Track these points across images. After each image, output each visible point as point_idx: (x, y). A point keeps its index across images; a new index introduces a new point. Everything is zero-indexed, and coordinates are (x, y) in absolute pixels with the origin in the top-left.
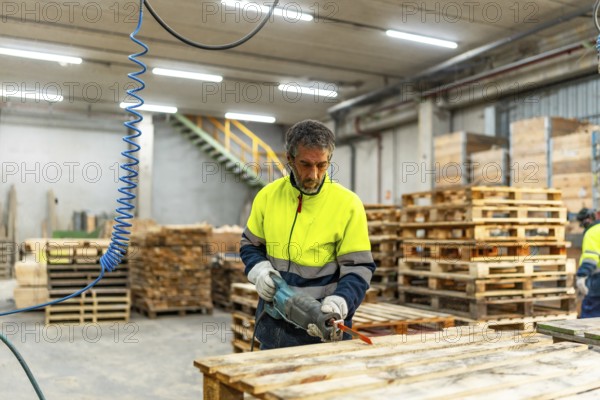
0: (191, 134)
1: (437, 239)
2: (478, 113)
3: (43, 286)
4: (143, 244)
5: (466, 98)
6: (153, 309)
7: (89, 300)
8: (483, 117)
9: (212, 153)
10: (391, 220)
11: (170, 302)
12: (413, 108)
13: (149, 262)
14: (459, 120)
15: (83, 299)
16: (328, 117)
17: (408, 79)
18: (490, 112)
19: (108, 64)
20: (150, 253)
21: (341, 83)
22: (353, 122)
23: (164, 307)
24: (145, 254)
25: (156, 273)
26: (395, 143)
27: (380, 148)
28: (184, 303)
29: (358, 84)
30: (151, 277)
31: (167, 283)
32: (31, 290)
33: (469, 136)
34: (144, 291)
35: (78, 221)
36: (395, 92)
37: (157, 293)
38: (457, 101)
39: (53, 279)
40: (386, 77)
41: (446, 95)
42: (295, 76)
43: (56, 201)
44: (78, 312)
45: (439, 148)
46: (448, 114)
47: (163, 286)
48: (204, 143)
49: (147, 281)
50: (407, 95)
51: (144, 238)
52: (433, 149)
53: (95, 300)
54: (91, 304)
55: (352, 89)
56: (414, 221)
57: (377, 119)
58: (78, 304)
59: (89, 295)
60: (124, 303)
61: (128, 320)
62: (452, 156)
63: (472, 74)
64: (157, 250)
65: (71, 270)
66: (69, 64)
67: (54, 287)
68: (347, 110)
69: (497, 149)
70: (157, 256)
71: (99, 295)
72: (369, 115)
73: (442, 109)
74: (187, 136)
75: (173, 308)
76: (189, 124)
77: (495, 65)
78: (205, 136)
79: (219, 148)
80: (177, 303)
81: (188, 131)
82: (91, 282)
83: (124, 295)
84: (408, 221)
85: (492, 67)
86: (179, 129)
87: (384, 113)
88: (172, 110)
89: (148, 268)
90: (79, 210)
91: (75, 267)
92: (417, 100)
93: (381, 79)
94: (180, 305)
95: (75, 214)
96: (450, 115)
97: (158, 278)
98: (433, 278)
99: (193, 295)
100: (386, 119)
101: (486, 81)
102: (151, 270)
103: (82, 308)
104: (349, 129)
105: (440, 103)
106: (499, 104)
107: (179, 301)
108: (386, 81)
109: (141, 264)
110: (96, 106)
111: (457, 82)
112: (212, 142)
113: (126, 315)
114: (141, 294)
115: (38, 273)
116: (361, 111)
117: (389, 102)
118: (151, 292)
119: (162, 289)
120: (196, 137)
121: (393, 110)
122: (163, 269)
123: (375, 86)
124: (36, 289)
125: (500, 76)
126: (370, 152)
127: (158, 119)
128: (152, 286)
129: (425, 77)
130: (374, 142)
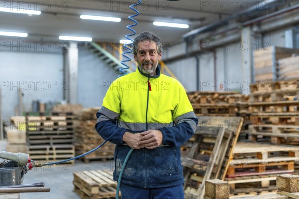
0: (99, 54)
1: (276, 112)
2: (280, 34)
3: (24, 144)
4: (80, 118)
5: (273, 25)
6: (87, 157)
7: (51, 152)
8: (284, 37)
9: (111, 65)
10: (242, 101)
11: (97, 153)
12: (237, 33)
13: (84, 129)
14: (267, 39)
15: (48, 151)
16: (182, 40)
17: (235, 16)
18: (288, 34)
19: (55, 14)
20: (85, 124)
21: (192, 20)
22: (198, 42)
23: (93, 156)
24: (82, 124)
25: (89, 135)
26: (225, 55)
27: (215, 58)
28: (105, 153)
29: (202, 20)
30: (86, 138)
31: (95, 142)
32: (16, 146)
33: (276, 48)
34: (82, 147)
35: (35, 106)
36: (225, 24)
37: (89, 147)
38: (265, 27)
39: (31, 139)
40: (220, 15)
41: (259, 24)
42: (164, 16)
43: (23, 95)
44: (45, 159)
45: (257, 57)
46: (260, 36)
47: (93, 143)
48: (107, 58)
49: (83, 140)
50: (233, 25)
51: (81, 115)
52: (252, 57)
53: (55, 152)
54: (52, 154)
55: (199, 23)
56: (258, 101)
57: (213, 40)
58: (45, 154)
59: (51, 149)
60: (71, 153)
61: (73, 163)
62: (266, 62)
63: (276, 10)
64: (89, 122)
65: (41, 134)
66: (33, 15)
67: (32, 144)
68: (194, 36)
69: (295, 56)
70: (89, 126)
71: (57, 149)
72: (208, 38)
73: (256, 33)
74: (97, 55)
75: (98, 157)
76: (98, 48)
77: (291, 4)
78: (108, 55)
79: (116, 61)
80: (101, 153)
81: (97, 52)
82: (52, 141)
83: (70, 149)
84: (254, 102)
85: (289, 6)
86: (92, 51)
87: (218, 37)
88: (89, 39)
89: (83, 133)
90: (35, 99)
91: (43, 132)
92: (240, 27)
93: (217, 16)
94: (102, 155)
95: (34, 102)
96: (262, 36)
97: (89, 138)
98: (274, 137)
99: (110, 149)
100: (219, 40)
101: (286, 14)
102: (86, 134)
103: (47, 157)
104: (196, 47)
105: (255, 29)
106: (295, 28)
107: (102, 153)
108: (220, 17)
109: (80, 130)
110: (46, 39)
111: (268, 16)
112: (111, 57)
113: (72, 161)
114: (79, 148)
115: (20, 136)
116: (203, 36)
117: (221, 30)
118: (86, 147)
119: (92, 145)
120: (102, 55)
121: (224, 35)
122: (92, 133)
123: (213, 20)
124: (19, 146)
125: (295, 11)
126: (208, 61)
127: (81, 45)
128: (87, 144)
129: (246, 14)
130: (211, 55)
